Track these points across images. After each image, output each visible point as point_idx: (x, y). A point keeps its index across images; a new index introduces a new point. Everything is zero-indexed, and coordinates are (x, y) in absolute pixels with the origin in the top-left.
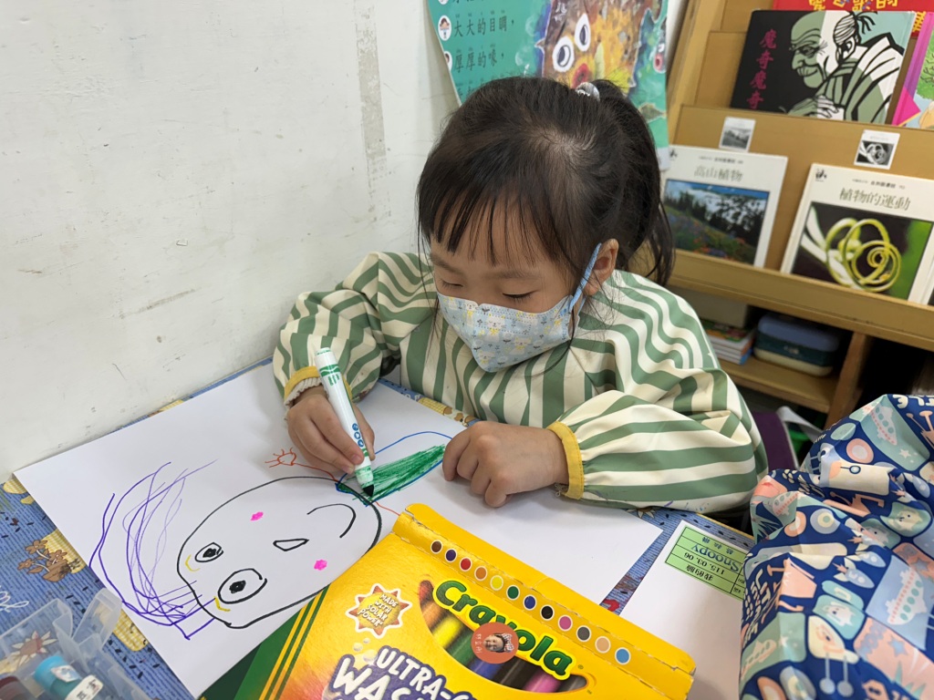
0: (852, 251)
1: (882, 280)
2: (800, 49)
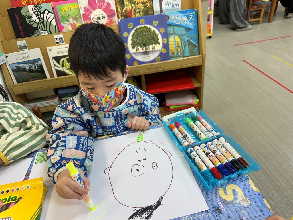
0: (68, 66)
2: (27, 17)
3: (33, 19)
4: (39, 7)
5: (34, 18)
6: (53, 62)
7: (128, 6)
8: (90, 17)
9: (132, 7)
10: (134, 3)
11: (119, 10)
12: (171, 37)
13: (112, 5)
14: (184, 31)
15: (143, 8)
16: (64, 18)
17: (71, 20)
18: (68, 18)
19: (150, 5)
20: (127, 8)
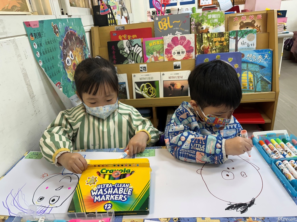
0: (146, 90)
1: (154, 95)
2: (121, 49)
3: (125, 51)
4: (132, 42)
5: (127, 50)
6: (135, 86)
7: (206, 44)
8: (171, 52)
9: (210, 45)
10: (212, 42)
11: (198, 47)
12: (244, 73)
13: (191, 43)
14: (257, 68)
15: (219, 46)
16: (150, 52)
17: (155, 53)
18: (153, 51)
19: (226, 44)
20: (204, 46)
